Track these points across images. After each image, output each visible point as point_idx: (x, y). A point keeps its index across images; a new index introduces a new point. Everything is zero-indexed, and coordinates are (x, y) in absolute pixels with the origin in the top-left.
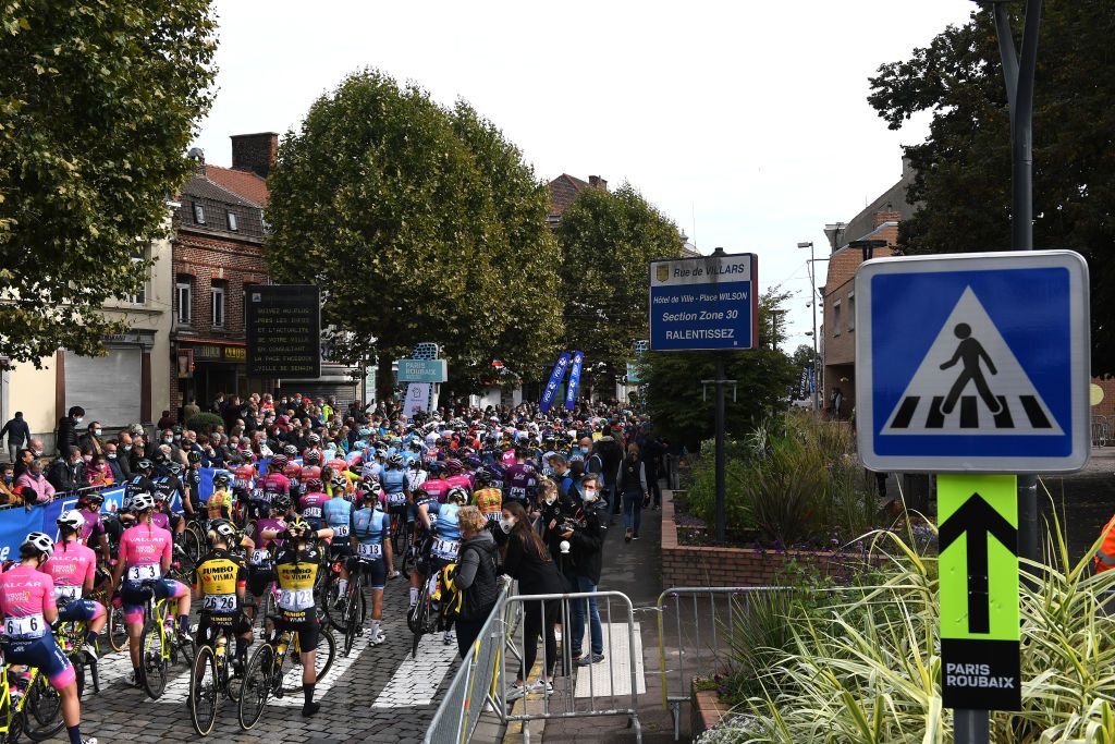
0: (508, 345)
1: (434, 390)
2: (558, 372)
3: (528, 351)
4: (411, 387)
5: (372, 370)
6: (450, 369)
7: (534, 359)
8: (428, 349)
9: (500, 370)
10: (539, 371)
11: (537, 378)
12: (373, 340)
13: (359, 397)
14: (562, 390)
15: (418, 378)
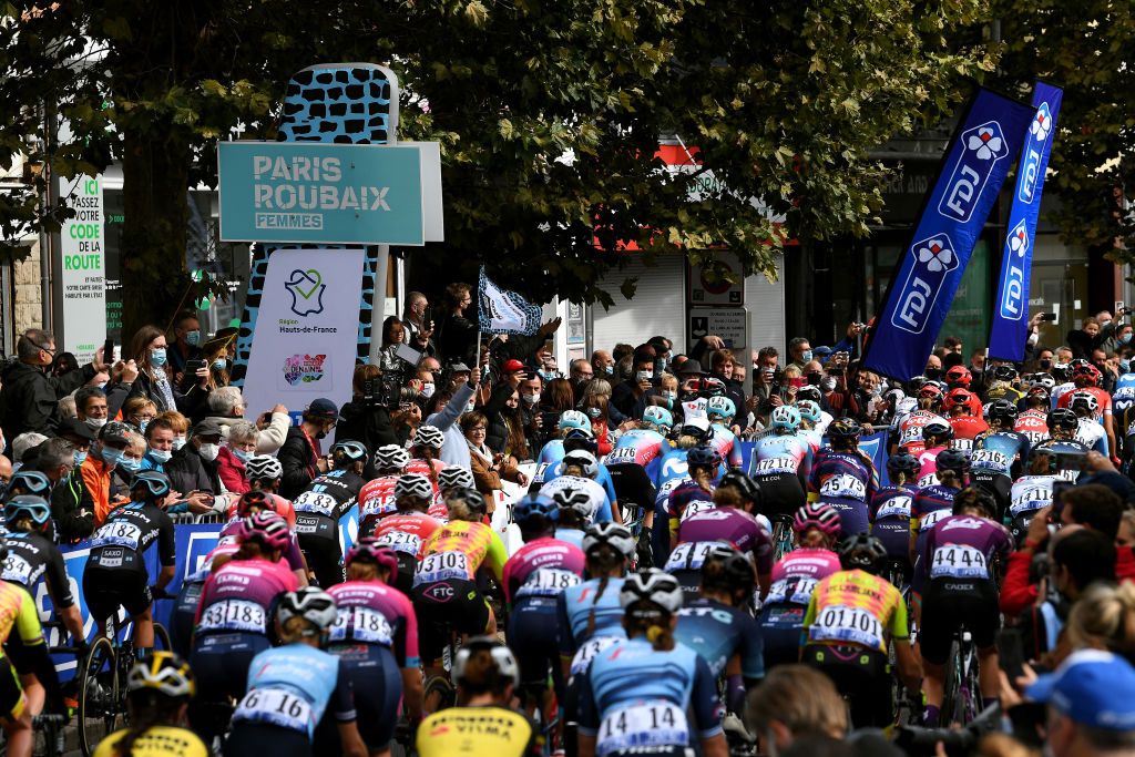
0: (721, 67)
1: (381, 276)
2: (963, 192)
3: (813, 89)
4: (280, 266)
5: (91, 189)
6: (455, 182)
7: (839, 126)
8: (355, 92)
9: (685, 181)
10: (868, 186)
11: (856, 211)
12: (95, 51)
13: (29, 315)
14: (977, 271)
15: (313, 225)
